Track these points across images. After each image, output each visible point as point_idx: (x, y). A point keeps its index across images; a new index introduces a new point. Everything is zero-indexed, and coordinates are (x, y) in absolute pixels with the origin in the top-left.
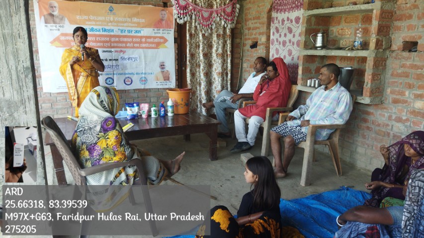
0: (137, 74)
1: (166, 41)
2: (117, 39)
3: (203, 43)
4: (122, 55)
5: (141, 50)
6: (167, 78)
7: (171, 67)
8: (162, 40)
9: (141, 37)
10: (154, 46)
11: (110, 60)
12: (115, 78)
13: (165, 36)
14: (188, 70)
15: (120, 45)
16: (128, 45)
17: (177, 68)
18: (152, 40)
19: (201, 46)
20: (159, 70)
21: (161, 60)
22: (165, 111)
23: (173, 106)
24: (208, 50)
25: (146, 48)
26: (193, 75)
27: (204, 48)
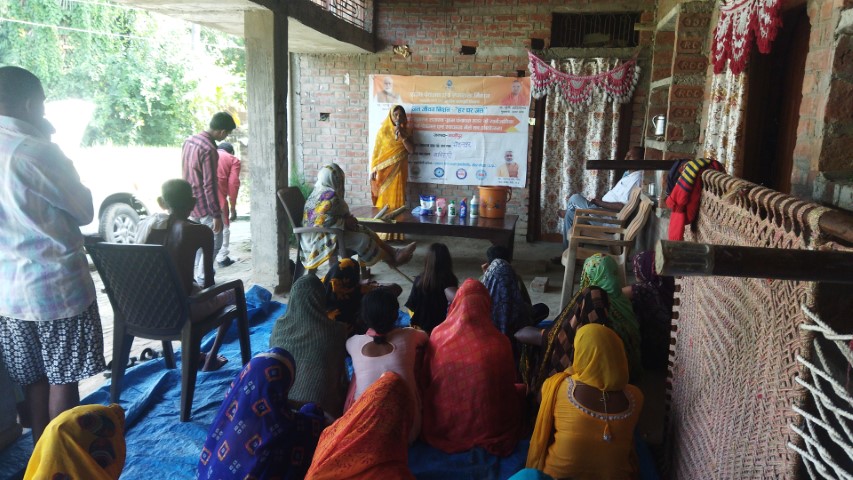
0: (474, 165)
1: (517, 122)
2: (453, 120)
3: (570, 125)
4: (456, 139)
5: (481, 135)
6: (514, 174)
7: (521, 159)
8: (511, 122)
9: (484, 117)
10: (499, 128)
11: (442, 146)
12: (447, 168)
13: (517, 116)
14: (544, 164)
15: (456, 127)
16: (466, 127)
17: (530, 160)
18: (497, 121)
19: (566, 129)
20: (504, 161)
22: (466, 211)
23: (476, 206)
24: (577, 137)
25: (489, 131)
26: (552, 171)
27: (570, 133)
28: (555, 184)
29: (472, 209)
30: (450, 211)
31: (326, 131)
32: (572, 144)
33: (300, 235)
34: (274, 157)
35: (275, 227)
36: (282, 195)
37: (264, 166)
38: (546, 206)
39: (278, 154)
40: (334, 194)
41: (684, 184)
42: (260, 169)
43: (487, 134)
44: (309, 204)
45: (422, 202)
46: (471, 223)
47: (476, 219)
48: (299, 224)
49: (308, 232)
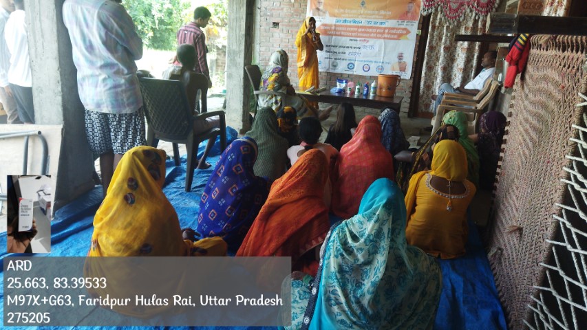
1: (408, 32)
2: (363, 30)
3: (447, 35)
4: (365, 44)
5: (382, 41)
6: (403, 69)
7: (409, 59)
8: (404, 32)
9: (385, 28)
10: (395, 37)
11: (355, 48)
12: (356, 64)
13: (409, 28)
14: (425, 63)
15: (365, 35)
16: (372, 35)
17: (415, 60)
18: (394, 31)
19: (444, 38)
20: (397, 60)
21: (401, 51)
22: (368, 91)
23: (375, 88)
24: (451, 44)
25: (387, 38)
26: (430, 68)
27: (446, 41)
28: (432, 77)
29: (372, 90)
30: (357, 90)
31: (276, 35)
32: (446, 49)
33: (257, 95)
34: (244, 44)
35: (242, 90)
36: (248, 69)
37: (237, 49)
38: (423, 93)
39: (246, 41)
40: (281, 70)
41: (518, 45)
42: (234, 51)
43: (386, 40)
44: (264, 76)
45: (338, 83)
46: (371, 98)
47: (374, 97)
48: (257, 89)
49: (263, 94)
